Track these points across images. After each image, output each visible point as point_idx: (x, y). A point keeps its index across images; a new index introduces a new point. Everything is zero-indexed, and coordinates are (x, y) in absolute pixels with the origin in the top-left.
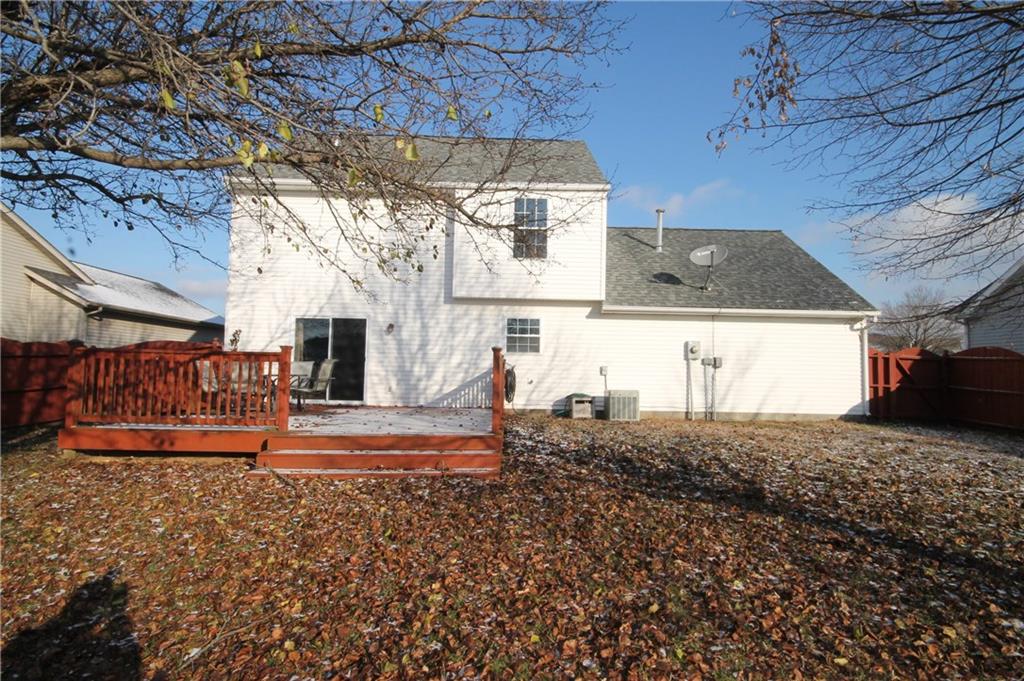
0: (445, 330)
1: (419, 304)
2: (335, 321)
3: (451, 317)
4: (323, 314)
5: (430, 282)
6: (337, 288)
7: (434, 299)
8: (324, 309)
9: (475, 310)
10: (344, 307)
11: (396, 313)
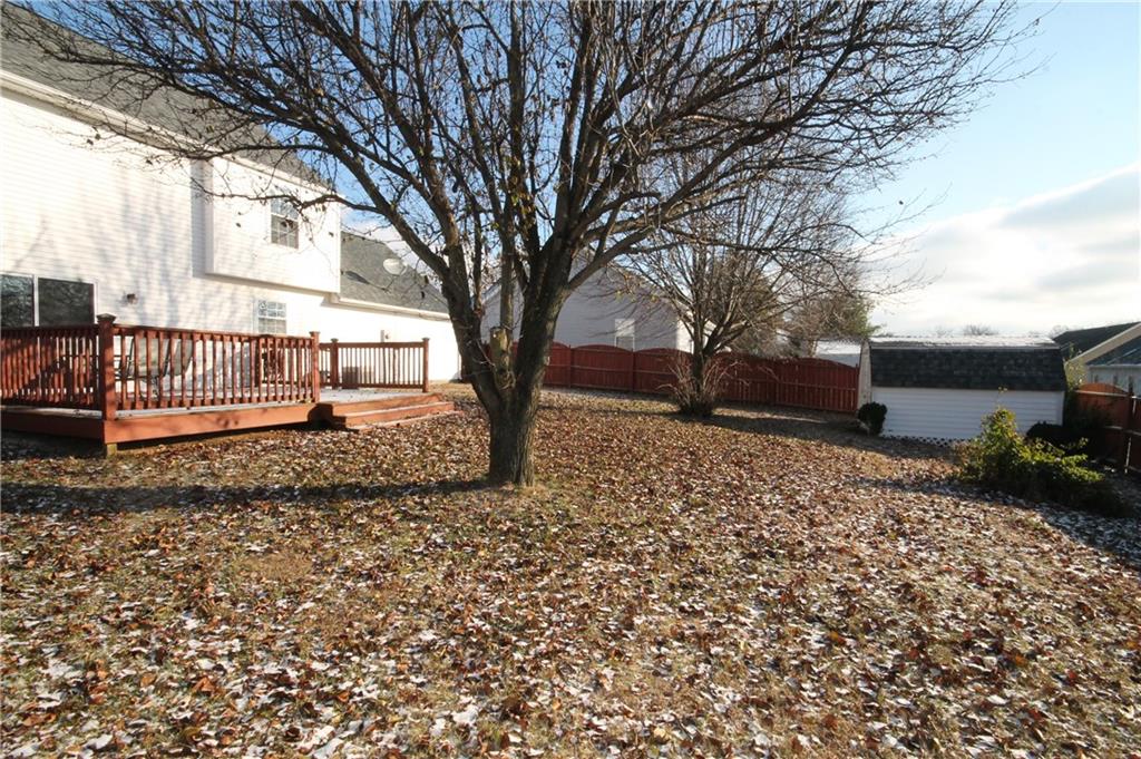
0: (198, 306)
1: (165, 275)
2: (43, 281)
3: (202, 293)
4: (22, 270)
5: (177, 250)
6: (45, 237)
7: (183, 271)
8: (23, 264)
9: (228, 288)
10: (57, 263)
11: (137, 282)
